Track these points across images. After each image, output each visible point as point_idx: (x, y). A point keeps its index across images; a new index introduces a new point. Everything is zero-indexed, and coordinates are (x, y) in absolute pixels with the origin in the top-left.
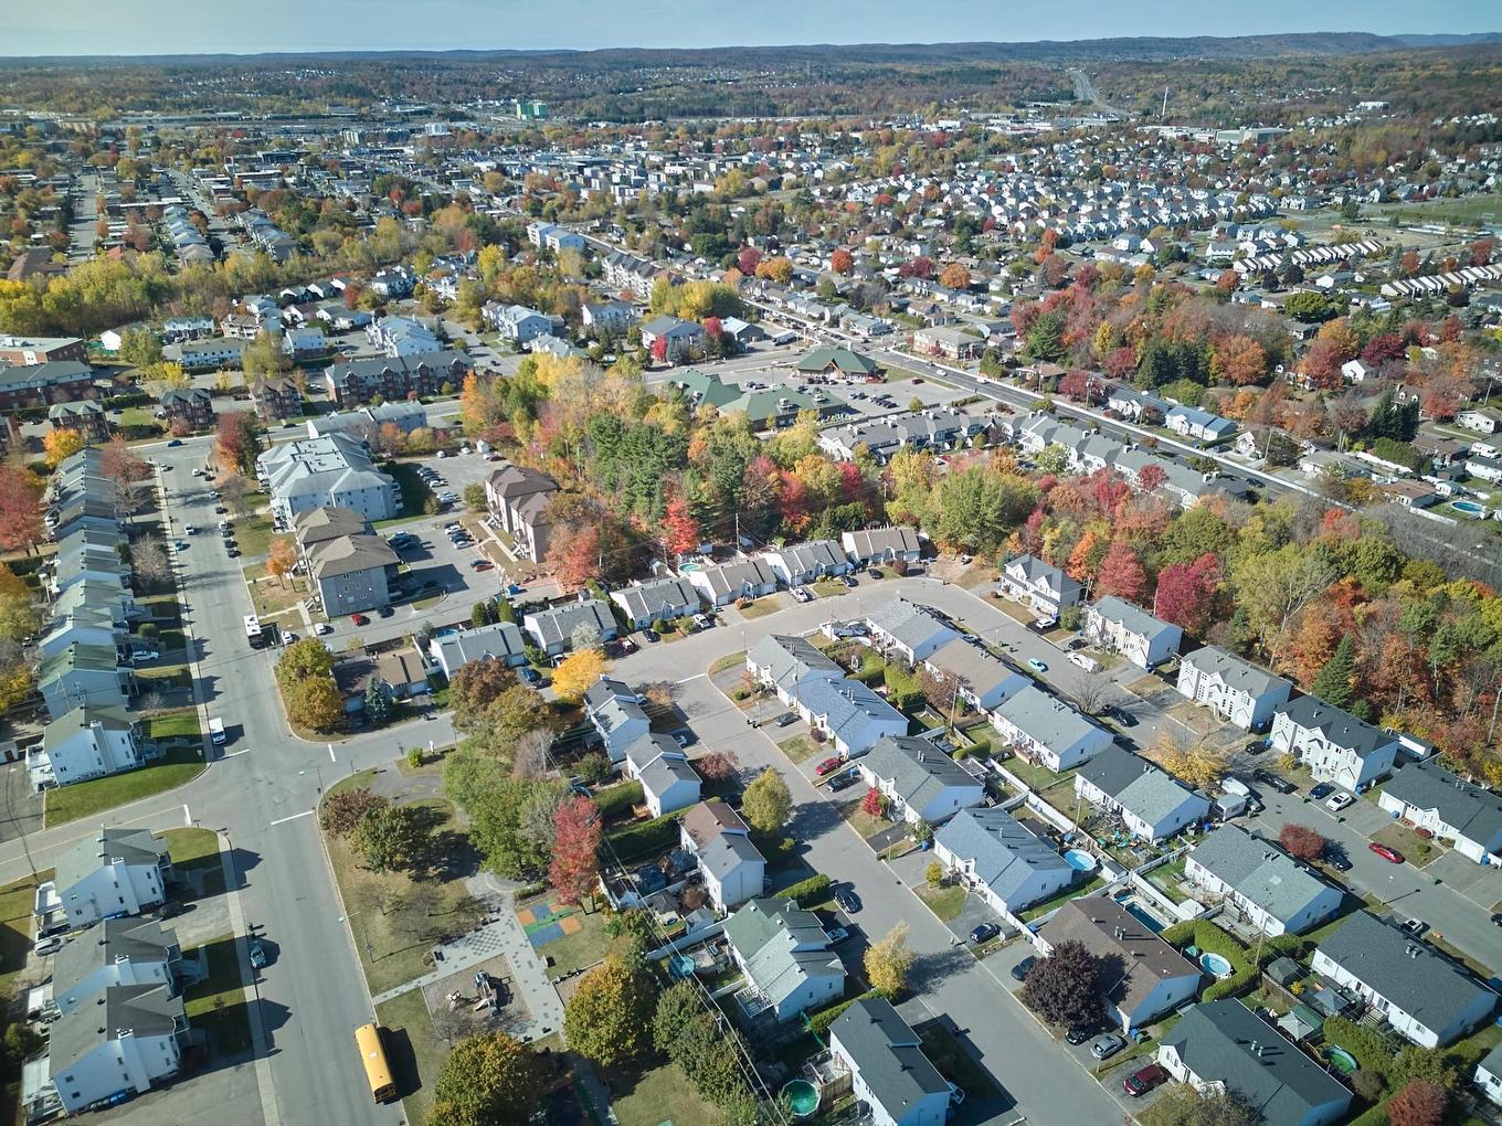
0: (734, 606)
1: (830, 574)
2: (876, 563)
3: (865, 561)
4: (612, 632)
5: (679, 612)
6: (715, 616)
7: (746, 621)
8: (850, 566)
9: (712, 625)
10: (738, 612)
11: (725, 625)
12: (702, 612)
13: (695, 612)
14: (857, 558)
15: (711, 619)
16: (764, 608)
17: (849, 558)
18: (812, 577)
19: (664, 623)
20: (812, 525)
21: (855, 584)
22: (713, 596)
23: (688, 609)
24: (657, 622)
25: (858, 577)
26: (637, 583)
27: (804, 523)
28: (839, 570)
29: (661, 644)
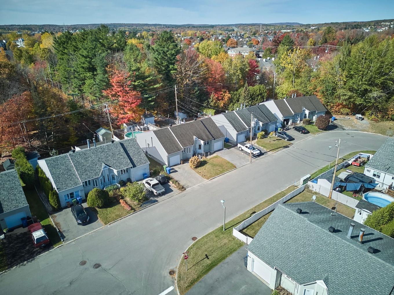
0: (188, 166)
4: (23, 215)
5: (124, 177)
6: (169, 179)
7: (206, 181)
9: (168, 191)
10: (193, 172)
11: (183, 188)
12: (153, 174)
13: (145, 176)
15: (165, 182)
16: (221, 166)
19: (102, 195)
20: (231, 100)
22: (163, 155)
23: (135, 173)
24: (92, 194)
26: (77, 149)
27: (226, 99)
29: (98, 226)
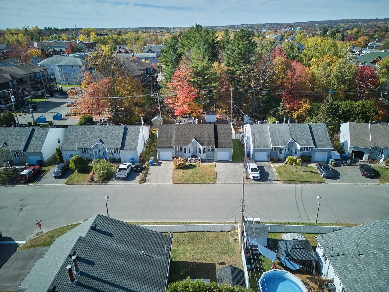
1: (306, 159)
2: (373, 159)
3: (359, 154)
8: (336, 155)
14: (349, 149)
17: (341, 149)
18: (282, 156)
20: (310, 113)
21: (334, 176)
25: (342, 170)
27: (302, 110)
28: (319, 156)
